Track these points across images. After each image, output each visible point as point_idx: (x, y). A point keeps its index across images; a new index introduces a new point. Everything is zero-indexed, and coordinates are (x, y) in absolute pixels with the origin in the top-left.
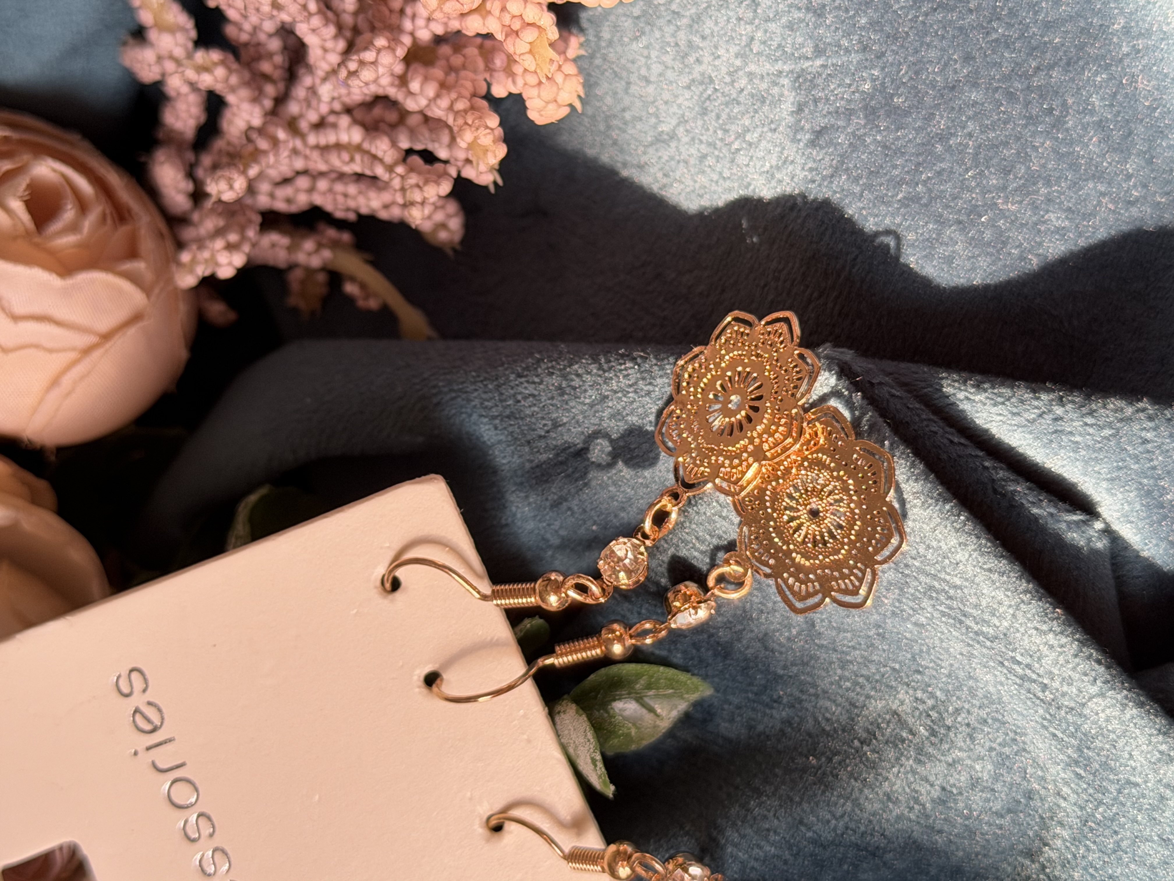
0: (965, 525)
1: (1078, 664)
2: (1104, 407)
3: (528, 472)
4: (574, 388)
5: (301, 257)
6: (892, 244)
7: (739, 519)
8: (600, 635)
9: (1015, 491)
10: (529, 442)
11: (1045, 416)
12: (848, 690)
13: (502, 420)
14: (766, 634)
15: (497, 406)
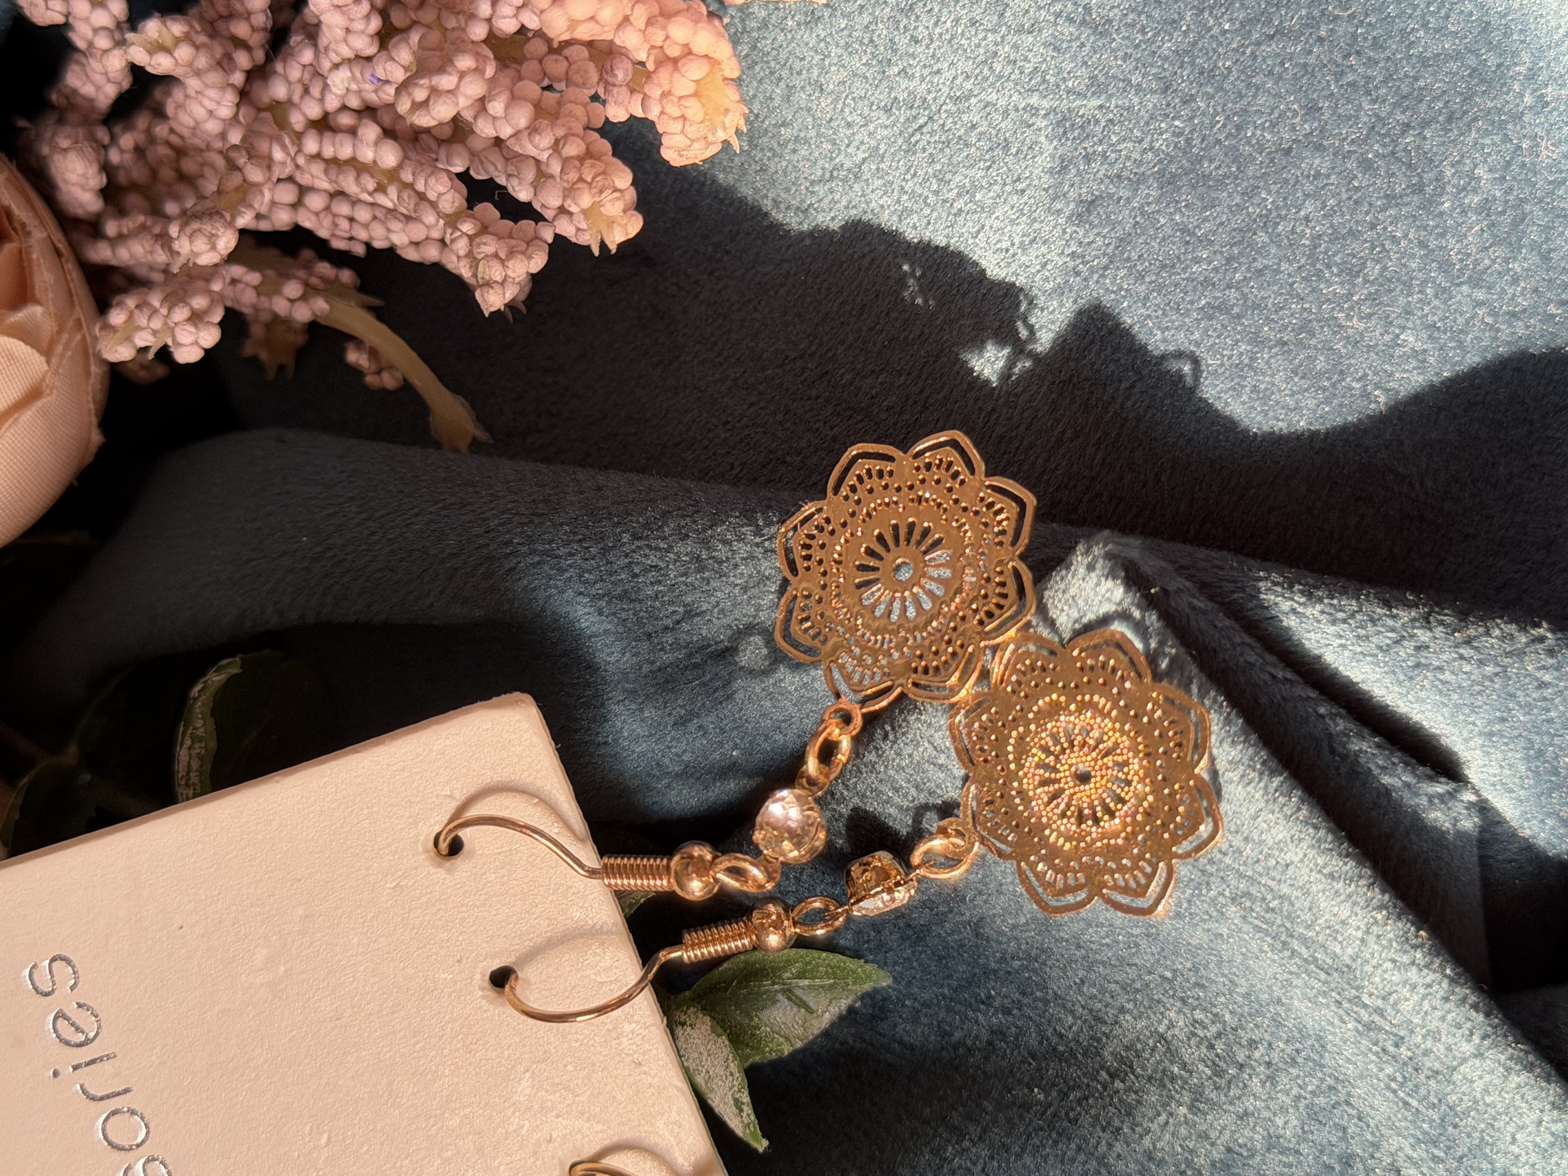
0: (1299, 809)
1: (1449, 1012)
2: (1488, 633)
3: (646, 677)
4: (720, 562)
5: (280, 306)
6: (1187, 368)
7: (963, 772)
8: (750, 920)
9: (1360, 751)
10: (649, 636)
11: (1406, 643)
12: (1092, 997)
13: (609, 603)
14: (981, 919)
15: (602, 580)
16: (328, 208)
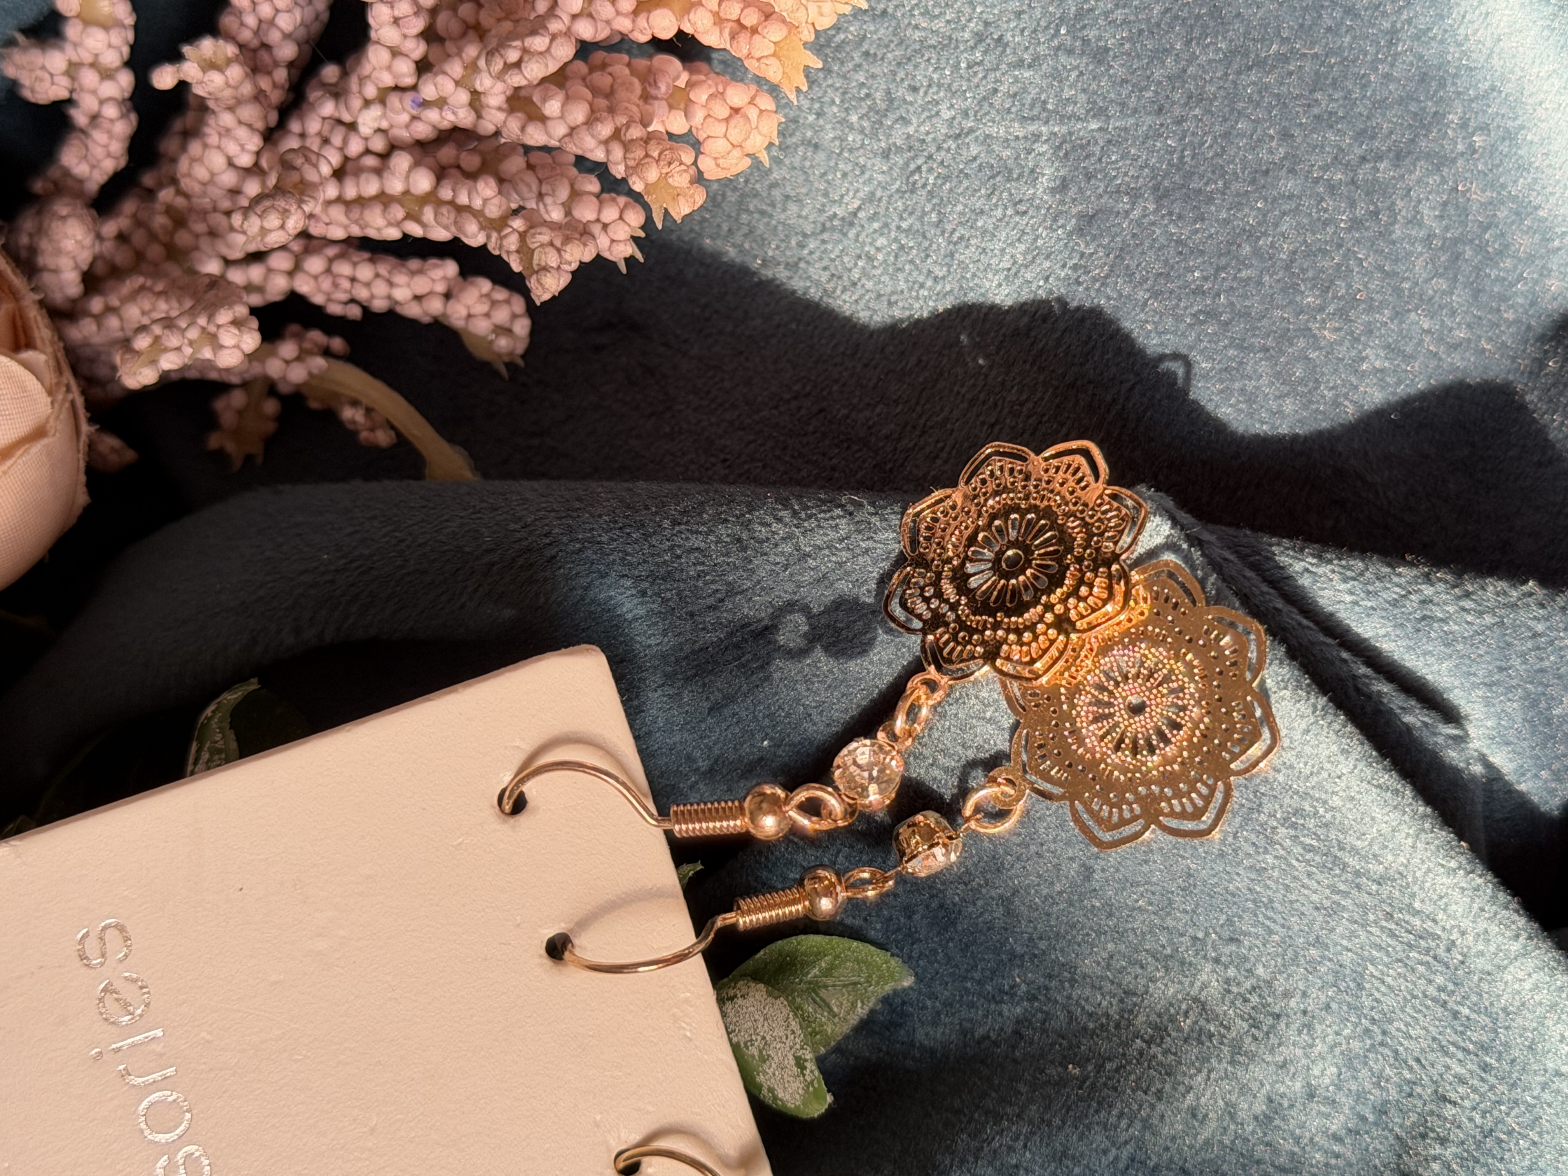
1: (1496, 914)
2: (1483, 588)
6: (1181, 372)
7: (1013, 719)
8: (802, 886)
9: (1381, 692)
12: (1121, 971)
14: (1016, 892)
16: (328, 271)
